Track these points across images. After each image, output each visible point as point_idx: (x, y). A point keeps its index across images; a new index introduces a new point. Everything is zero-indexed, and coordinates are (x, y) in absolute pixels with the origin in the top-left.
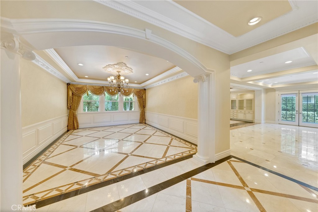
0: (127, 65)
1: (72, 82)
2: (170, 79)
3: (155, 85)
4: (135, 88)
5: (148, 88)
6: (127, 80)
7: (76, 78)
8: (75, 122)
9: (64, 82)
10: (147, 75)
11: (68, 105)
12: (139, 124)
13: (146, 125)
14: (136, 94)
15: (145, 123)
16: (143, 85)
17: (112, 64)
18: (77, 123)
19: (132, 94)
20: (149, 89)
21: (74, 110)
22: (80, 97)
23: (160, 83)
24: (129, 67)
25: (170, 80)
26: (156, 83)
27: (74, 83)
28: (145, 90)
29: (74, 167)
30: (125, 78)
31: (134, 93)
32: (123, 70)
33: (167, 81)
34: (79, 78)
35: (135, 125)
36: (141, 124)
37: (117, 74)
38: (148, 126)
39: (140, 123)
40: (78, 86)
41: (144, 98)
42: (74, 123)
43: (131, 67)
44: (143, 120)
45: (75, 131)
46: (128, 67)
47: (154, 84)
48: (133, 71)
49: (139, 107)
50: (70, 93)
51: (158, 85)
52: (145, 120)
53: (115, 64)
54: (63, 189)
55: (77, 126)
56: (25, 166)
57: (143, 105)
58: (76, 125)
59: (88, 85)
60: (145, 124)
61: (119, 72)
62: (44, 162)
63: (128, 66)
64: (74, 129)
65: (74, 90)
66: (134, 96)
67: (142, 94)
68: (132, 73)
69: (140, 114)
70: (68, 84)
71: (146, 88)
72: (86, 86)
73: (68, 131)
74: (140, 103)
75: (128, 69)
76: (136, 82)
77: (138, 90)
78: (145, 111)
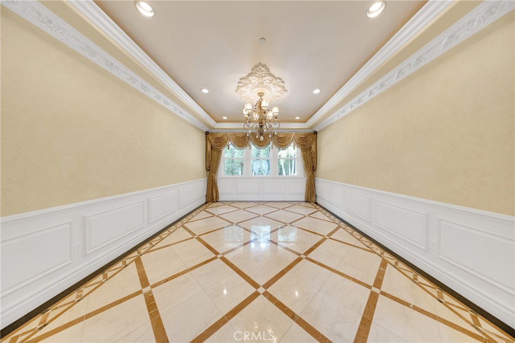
0: (272, 71)
1: (212, 130)
2: (376, 90)
3: (335, 117)
4: (296, 131)
5: (321, 128)
7: (212, 122)
8: (213, 190)
9: (201, 131)
10: (317, 91)
11: (207, 164)
12: (304, 204)
13: (318, 207)
14: (298, 144)
15: (316, 203)
16: (311, 122)
17: (245, 75)
18: (217, 192)
19: (292, 144)
21: (213, 172)
22: (219, 152)
23: (348, 108)
24: (276, 76)
25: (377, 92)
26: (336, 113)
27: (214, 131)
28: (315, 133)
31: (296, 141)
32: (269, 88)
33: (365, 97)
34: (217, 122)
35: (297, 206)
36: (308, 204)
38: (321, 209)
39: (306, 201)
40: (218, 135)
41: (314, 150)
42: (212, 192)
43: (280, 77)
44: (311, 197)
45: (214, 204)
46: (273, 76)
47: (334, 115)
48: (287, 86)
49: (305, 169)
50: (209, 146)
51: (342, 115)
52: (316, 196)
53: (249, 75)
55: (217, 197)
57: (311, 165)
58: (214, 195)
59: (228, 133)
60: (315, 205)
61: (261, 94)
63: (273, 74)
64: (213, 202)
65: (213, 141)
66: (296, 148)
67: (309, 143)
68: (286, 94)
69: (305, 184)
70: (207, 133)
71: (317, 130)
72: (226, 134)
73: (206, 203)
74: (305, 162)
75: (275, 82)
76: (297, 118)
77: (302, 135)
78: (315, 178)
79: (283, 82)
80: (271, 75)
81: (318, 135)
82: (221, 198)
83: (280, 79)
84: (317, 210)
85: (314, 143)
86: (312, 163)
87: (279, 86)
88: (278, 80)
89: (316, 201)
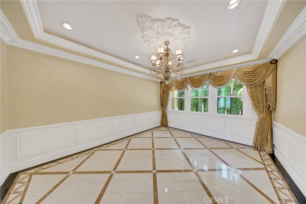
5: (281, 53)
11: (161, 102)
13: (269, 163)
14: (242, 80)
16: (257, 51)
21: (164, 107)
22: (168, 94)
28: (275, 62)
31: (237, 77)
35: (233, 150)
36: (256, 152)
38: (271, 169)
39: (254, 147)
41: (270, 85)
46: (159, 20)
50: (162, 91)
52: (272, 145)
53: (142, 31)
59: (173, 80)
60: (266, 157)
61: (167, 44)
65: (164, 87)
70: (161, 83)
73: (160, 126)
74: (253, 100)
75: (168, 24)
76: (236, 51)
77: (249, 69)
78: (273, 122)
79: (175, 20)
80: (156, 20)
81: (279, 63)
83: (169, 19)
84: (263, 166)
85: (271, 76)
86: (267, 102)
87: (175, 26)
88: (168, 21)
89: (273, 151)
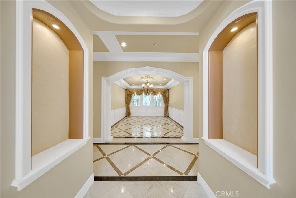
4: (161, 89)
6: (152, 85)
9: (124, 89)
11: (126, 101)
12: (164, 117)
14: (161, 93)
15: (168, 117)
16: (165, 86)
17: (143, 77)
18: (130, 112)
20: (170, 88)
21: (129, 105)
22: (131, 97)
27: (129, 89)
28: (168, 89)
29: (125, 131)
30: (150, 85)
31: (160, 92)
32: (149, 79)
34: (130, 85)
37: (147, 81)
38: (170, 119)
40: (131, 90)
41: (167, 96)
45: (129, 117)
49: (164, 103)
50: (127, 95)
52: (168, 114)
54: (121, 136)
56: (112, 127)
57: (166, 102)
58: (129, 113)
61: (147, 80)
62: (116, 127)
65: (128, 93)
66: (160, 95)
67: (165, 93)
69: (164, 109)
70: (126, 90)
72: (134, 90)
73: (126, 116)
74: (164, 101)
77: (163, 90)
78: (168, 107)
82: (132, 115)
84: (168, 119)
